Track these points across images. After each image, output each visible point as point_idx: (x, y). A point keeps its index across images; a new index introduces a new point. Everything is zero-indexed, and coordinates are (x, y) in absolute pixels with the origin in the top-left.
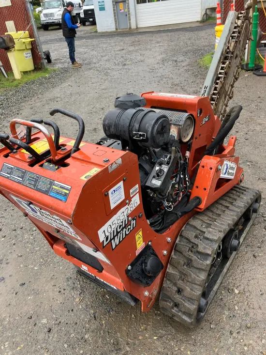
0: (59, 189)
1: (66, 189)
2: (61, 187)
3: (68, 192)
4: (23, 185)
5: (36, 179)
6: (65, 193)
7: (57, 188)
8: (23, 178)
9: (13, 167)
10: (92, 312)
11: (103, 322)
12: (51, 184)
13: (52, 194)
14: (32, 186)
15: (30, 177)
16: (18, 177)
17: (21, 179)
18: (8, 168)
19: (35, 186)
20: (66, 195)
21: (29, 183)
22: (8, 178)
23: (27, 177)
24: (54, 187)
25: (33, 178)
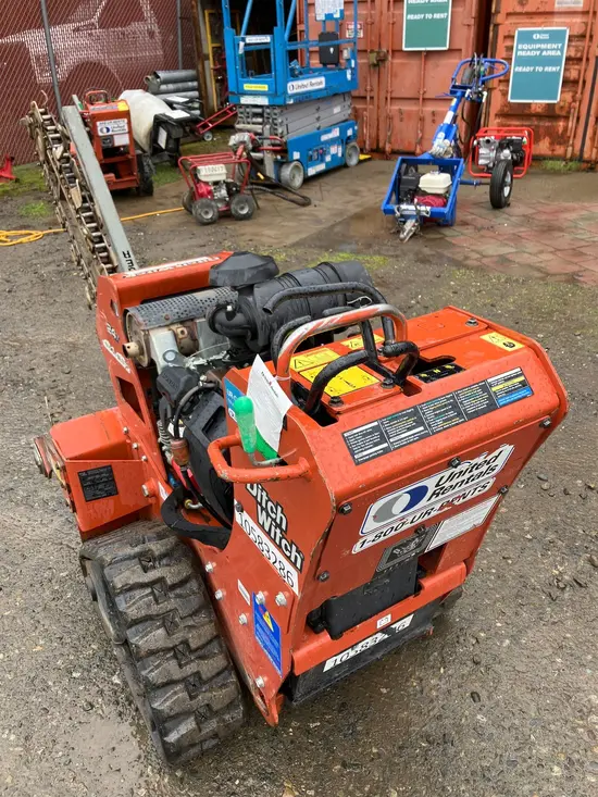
0: (506, 384)
1: (517, 376)
2: (506, 380)
3: (522, 378)
4: (434, 434)
5: (450, 404)
6: (520, 383)
7: (501, 386)
8: (422, 424)
9: (376, 423)
10: (338, 767)
11: (375, 751)
12: (485, 388)
13: (502, 402)
14: (457, 420)
15: (434, 410)
16: (409, 429)
17: (422, 428)
18: (364, 435)
19: (459, 415)
20: (524, 384)
21: (445, 421)
22: (386, 451)
23: (429, 414)
24: (494, 389)
25: (445, 406)
